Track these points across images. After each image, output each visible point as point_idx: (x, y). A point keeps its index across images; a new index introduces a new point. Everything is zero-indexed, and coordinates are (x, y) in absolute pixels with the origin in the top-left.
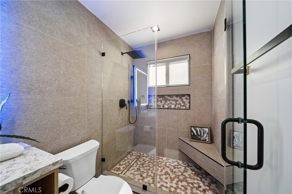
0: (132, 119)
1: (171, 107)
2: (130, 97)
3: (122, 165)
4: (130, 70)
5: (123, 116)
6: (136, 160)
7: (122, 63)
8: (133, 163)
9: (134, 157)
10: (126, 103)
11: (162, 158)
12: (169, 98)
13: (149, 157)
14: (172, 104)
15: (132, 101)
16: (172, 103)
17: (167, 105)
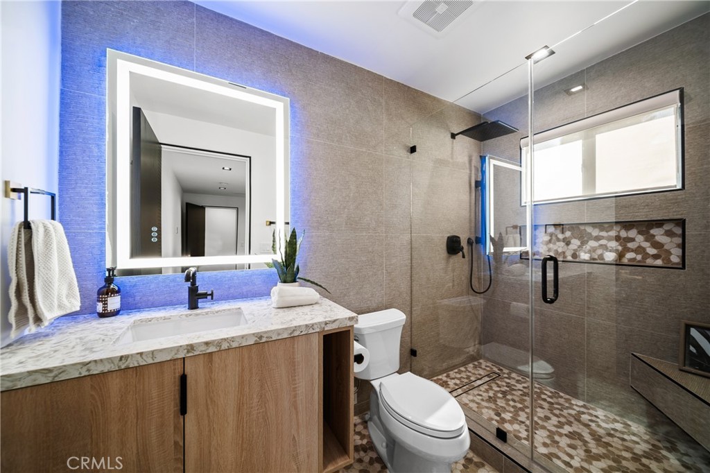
0: (479, 283)
1: (603, 259)
2: (473, 230)
3: (453, 379)
4: (473, 168)
5: (455, 274)
6: (487, 379)
7: (452, 158)
8: (479, 382)
9: (482, 372)
10: (462, 244)
11: (568, 397)
12: (595, 232)
13: (524, 383)
14: (607, 248)
15: (479, 240)
16: (608, 245)
17: (589, 252)
